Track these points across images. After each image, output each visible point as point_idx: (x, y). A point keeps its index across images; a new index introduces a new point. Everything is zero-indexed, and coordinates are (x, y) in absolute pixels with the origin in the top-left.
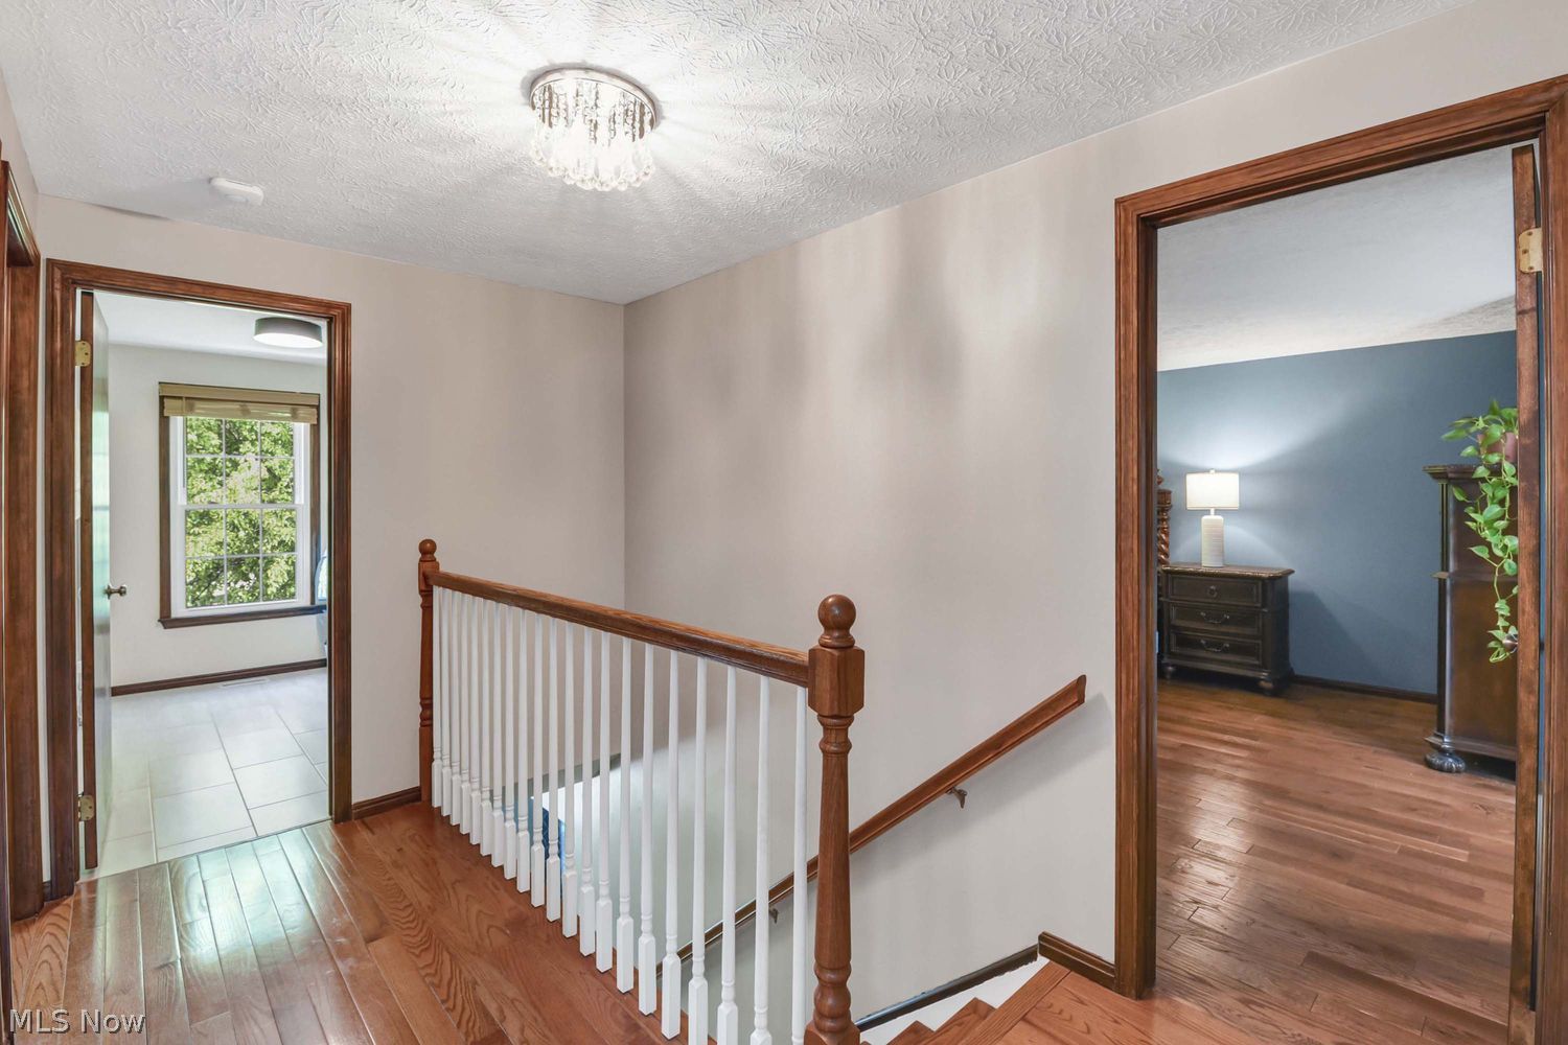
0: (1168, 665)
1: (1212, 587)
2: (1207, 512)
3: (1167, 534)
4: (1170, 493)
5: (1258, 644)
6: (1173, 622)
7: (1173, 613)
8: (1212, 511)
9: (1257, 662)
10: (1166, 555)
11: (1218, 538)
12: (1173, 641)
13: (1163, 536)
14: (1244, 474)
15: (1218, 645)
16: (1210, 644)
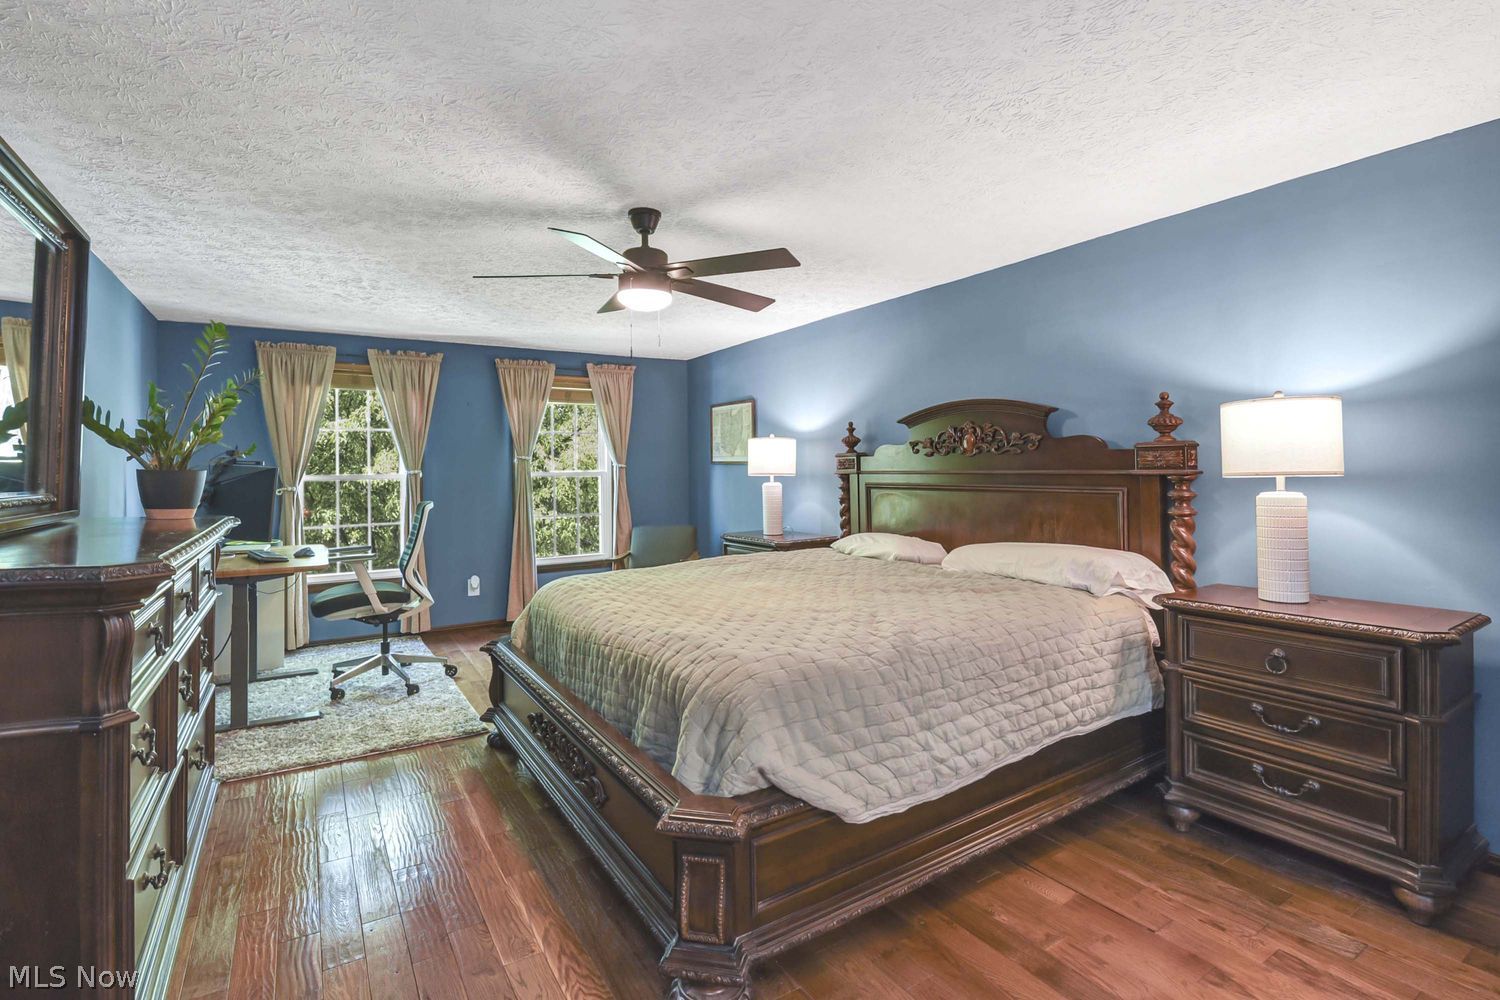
0: (1178, 804)
1: (1276, 652)
2: (1268, 483)
3: (1191, 528)
4: (1195, 446)
5: (1395, 798)
6: (1189, 717)
7: (1191, 697)
8: (1280, 481)
9: (1392, 840)
10: (1191, 569)
11: (1298, 542)
12: (1191, 754)
13: (1182, 530)
14: (1354, 402)
15: (1292, 783)
16: (1273, 777)
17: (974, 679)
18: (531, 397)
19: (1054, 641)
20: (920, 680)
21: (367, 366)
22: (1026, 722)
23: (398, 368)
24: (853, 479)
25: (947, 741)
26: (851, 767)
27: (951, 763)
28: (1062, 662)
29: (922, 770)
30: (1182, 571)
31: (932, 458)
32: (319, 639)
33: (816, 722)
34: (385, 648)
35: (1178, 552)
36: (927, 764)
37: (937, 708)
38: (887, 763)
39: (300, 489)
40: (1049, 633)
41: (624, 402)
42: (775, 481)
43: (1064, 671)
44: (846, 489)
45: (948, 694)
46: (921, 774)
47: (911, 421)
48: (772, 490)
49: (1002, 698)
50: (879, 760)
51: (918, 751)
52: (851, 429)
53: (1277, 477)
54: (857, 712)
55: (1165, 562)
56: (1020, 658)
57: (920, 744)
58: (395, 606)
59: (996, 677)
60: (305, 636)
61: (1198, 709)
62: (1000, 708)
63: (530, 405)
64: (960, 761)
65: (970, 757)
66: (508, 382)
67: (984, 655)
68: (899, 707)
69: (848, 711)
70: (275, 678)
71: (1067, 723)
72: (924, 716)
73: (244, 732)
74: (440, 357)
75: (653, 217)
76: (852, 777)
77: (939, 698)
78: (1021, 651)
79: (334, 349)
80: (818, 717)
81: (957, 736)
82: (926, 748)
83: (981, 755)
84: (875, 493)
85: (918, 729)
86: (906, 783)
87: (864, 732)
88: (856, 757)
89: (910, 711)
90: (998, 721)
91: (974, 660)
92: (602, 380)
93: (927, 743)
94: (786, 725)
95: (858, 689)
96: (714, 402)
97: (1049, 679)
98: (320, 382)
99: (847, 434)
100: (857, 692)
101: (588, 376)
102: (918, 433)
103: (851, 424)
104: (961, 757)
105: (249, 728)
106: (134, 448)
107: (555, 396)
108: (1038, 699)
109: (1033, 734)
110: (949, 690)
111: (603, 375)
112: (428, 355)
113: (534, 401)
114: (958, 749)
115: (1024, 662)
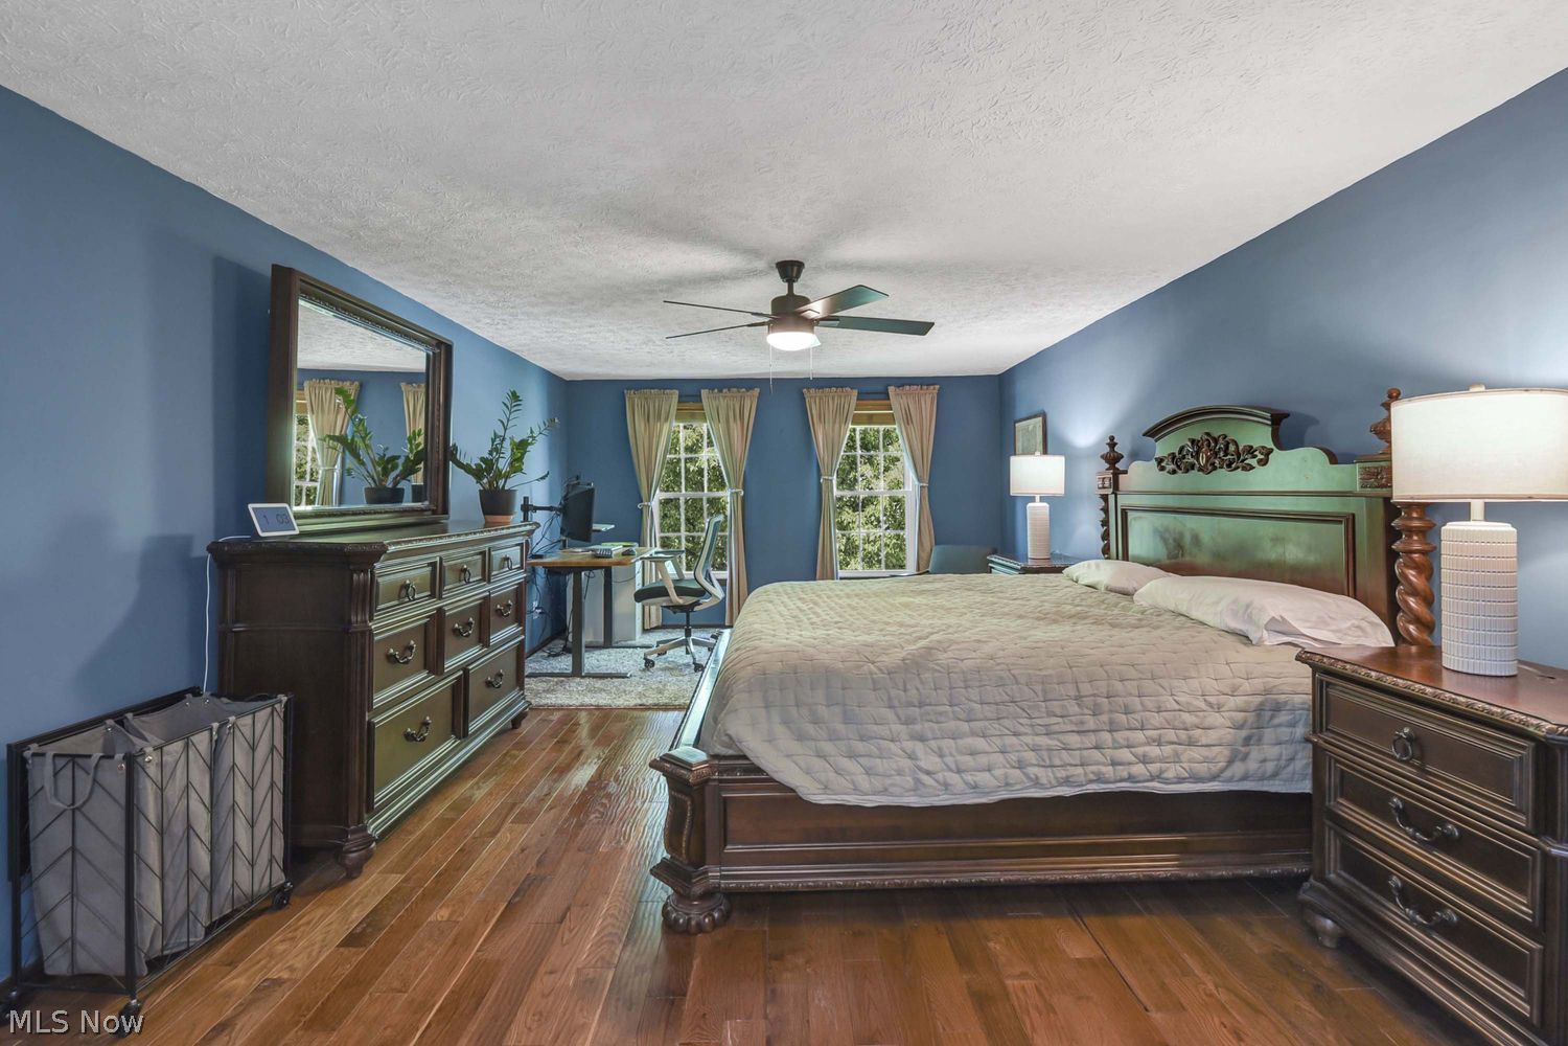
5: (1532, 953)
6: (1330, 803)
7: (1333, 779)
8: (1478, 507)
9: (1528, 1010)
10: (1426, 627)
12: (1333, 851)
15: (1426, 907)
16: (1407, 895)
17: (997, 704)
18: (834, 422)
19: (1135, 683)
20: (920, 694)
21: (699, 404)
22: (1061, 759)
23: (723, 403)
24: (1111, 499)
25: (941, 756)
26: (821, 756)
27: (940, 776)
28: (1139, 707)
29: (899, 775)
30: (1412, 628)
31: (1176, 475)
32: (669, 623)
33: (794, 711)
34: (688, 634)
35: (1406, 603)
36: (907, 770)
37: (937, 722)
38: (861, 760)
39: (655, 505)
40: (1133, 673)
41: (926, 423)
42: (1041, 501)
43: (1139, 718)
44: (1106, 510)
45: (953, 712)
46: (897, 777)
47: (1155, 432)
48: (1038, 511)
49: (1033, 730)
50: (852, 755)
51: (899, 756)
52: (1112, 444)
53: (1473, 502)
54: (837, 710)
55: (1391, 613)
56: (1073, 693)
57: (904, 751)
58: (690, 600)
59: (1030, 707)
60: (657, 617)
61: (1341, 797)
62: (1028, 739)
63: (833, 430)
64: (954, 778)
65: (969, 778)
66: (814, 410)
67: (1017, 683)
68: (889, 714)
69: (828, 706)
70: (630, 647)
71: (1129, 774)
72: (918, 727)
73: (578, 679)
74: (757, 390)
75: (795, 268)
76: (818, 763)
77: (941, 714)
78: (1077, 687)
79: (677, 392)
80: (797, 706)
81: (955, 754)
82: (912, 757)
83: (984, 778)
84: (1131, 515)
85: (907, 737)
86: (878, 783)
87: (840, 727)
88: (828, 747)
89: (900, 719)
90: (1017, 751)
91: (1003, 685)
92: (904, 401)
93: (914, 752)
94: (767, 707)
95: (844, 689)
96: (1018, 416)
97: (1111, 722)
98: (666, 420)
99: (1107, 449)
100: (841, 692)
101: (889, 399)
102: (1164, 447)
103: (1112, 438)
104: (957, 776)
105: (583, 677)
106: (477, 473)
107: (857, 420)
108: (1090, 740)
109: (1068, 774)
110: (956, 708)
111: (904, 397)
112: (748, 391)
113: (837, 426)
114: (953, 767)
115: (1078, 698)
